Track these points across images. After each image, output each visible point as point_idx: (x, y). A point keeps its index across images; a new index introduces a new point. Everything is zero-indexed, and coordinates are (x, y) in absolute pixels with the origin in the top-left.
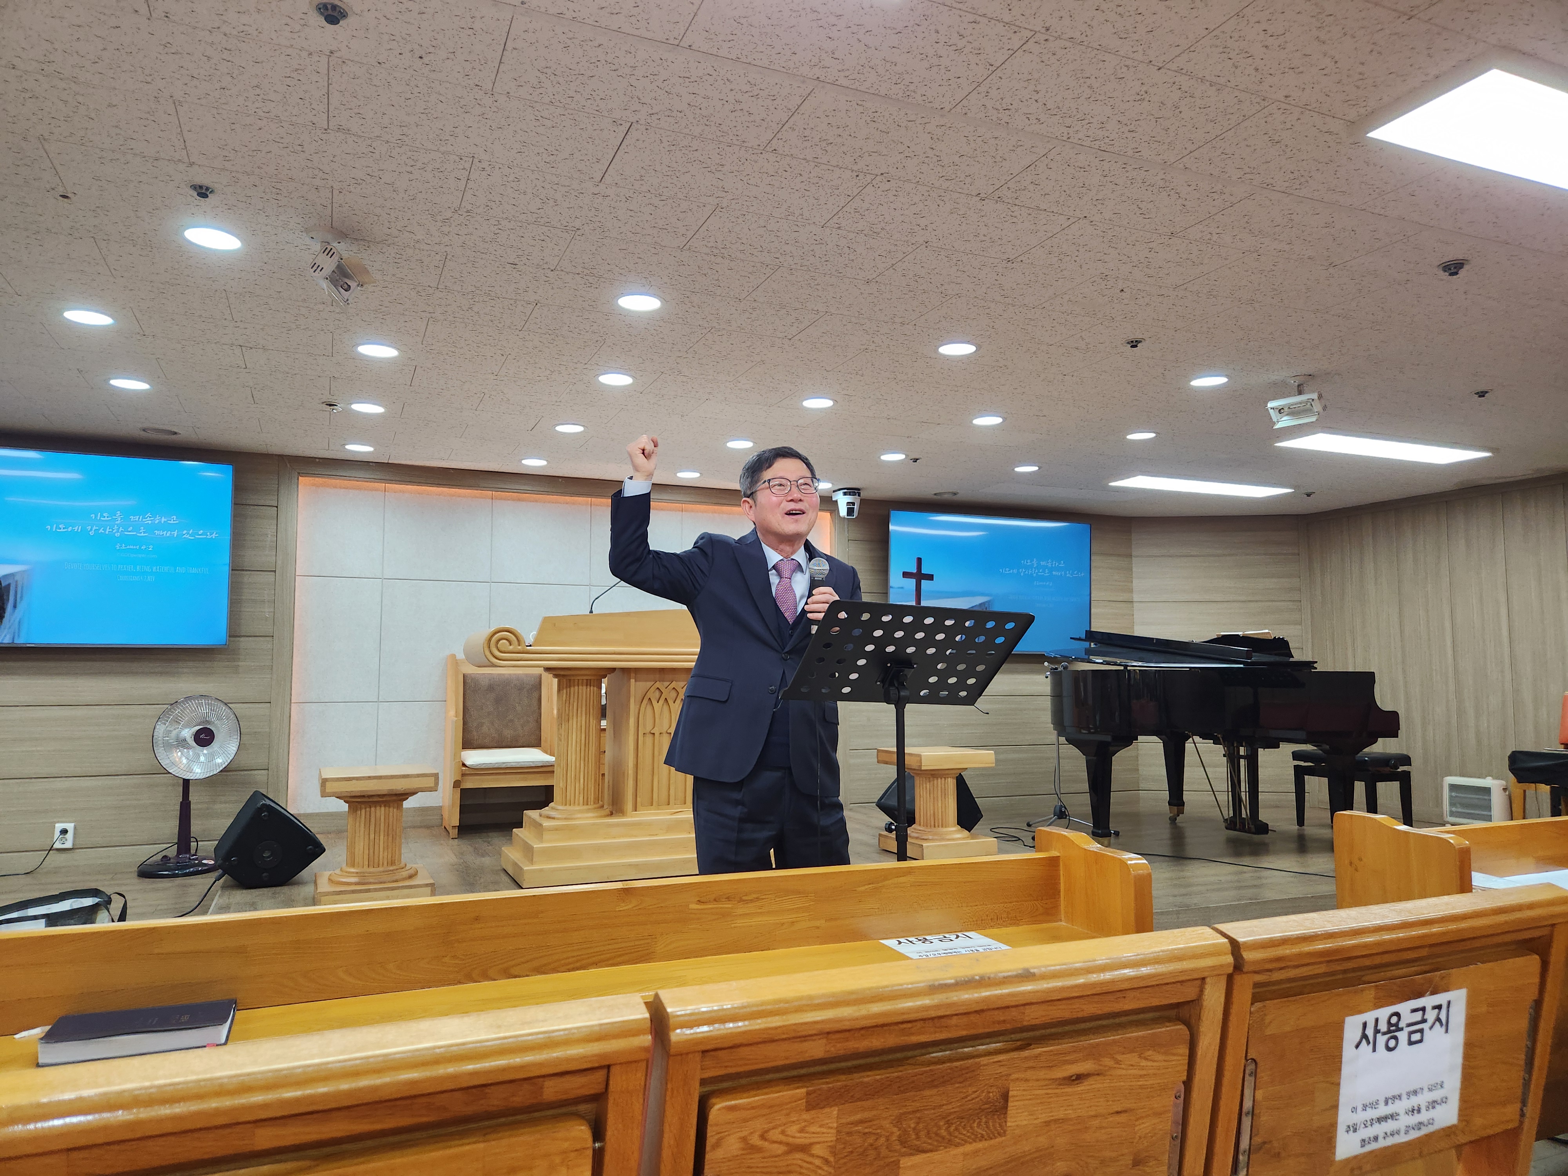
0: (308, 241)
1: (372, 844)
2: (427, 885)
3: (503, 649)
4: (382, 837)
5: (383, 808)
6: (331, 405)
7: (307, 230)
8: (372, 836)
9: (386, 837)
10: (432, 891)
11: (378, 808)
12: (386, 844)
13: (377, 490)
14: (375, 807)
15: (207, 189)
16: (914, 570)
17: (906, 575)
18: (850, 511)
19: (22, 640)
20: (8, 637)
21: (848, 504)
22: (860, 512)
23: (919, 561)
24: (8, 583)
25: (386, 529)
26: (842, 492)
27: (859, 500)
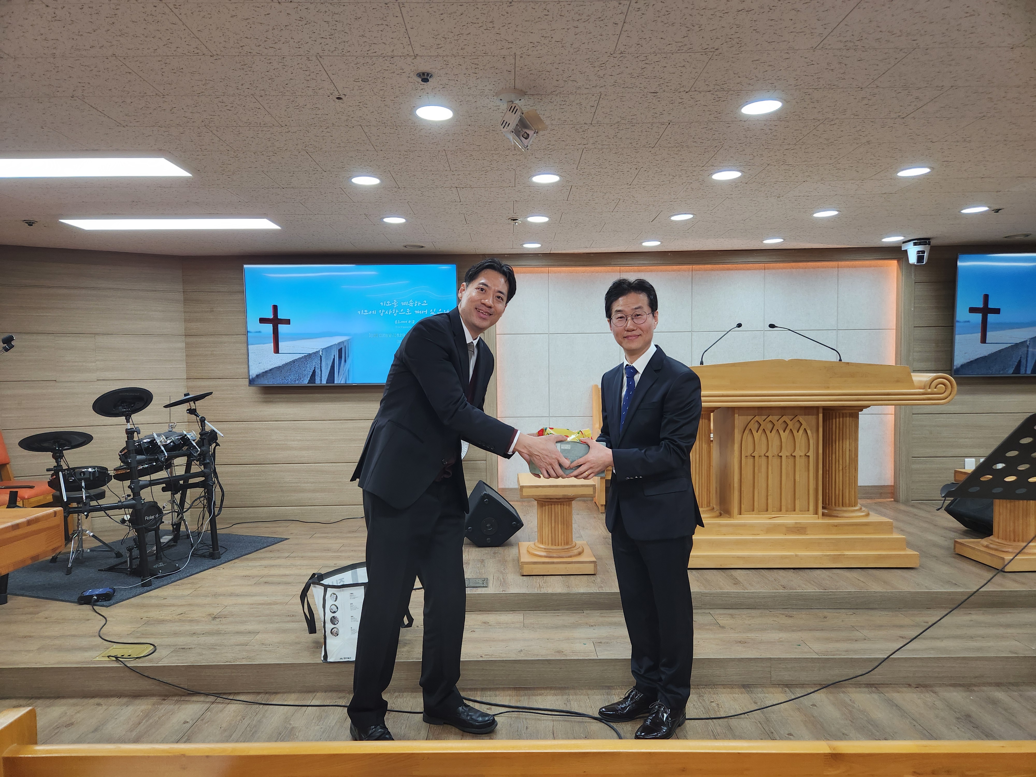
0: (498, 103)
1: (553, 530)
2: (591, 562)
4: (560, 525)
5: (559, 506)
6: (514, 220)
7: (497, 94)
8: (553, 525)
9: (562, 526)
10: (595, 566)
11: (556, 506)
12: (563, 531)
13: (544, 272)
14: (555, 505)
15: (428, 74)
16: (981, 306)
17: (973, 310)
18: (920, 259)
19: (350, 381)
20: (343, 379)
21: (918, 252)
22: (929, 258)
23: (986, 297)
24: (341, 347)
25: (550, 299)
26: (912, 243)
27: (929, 248)
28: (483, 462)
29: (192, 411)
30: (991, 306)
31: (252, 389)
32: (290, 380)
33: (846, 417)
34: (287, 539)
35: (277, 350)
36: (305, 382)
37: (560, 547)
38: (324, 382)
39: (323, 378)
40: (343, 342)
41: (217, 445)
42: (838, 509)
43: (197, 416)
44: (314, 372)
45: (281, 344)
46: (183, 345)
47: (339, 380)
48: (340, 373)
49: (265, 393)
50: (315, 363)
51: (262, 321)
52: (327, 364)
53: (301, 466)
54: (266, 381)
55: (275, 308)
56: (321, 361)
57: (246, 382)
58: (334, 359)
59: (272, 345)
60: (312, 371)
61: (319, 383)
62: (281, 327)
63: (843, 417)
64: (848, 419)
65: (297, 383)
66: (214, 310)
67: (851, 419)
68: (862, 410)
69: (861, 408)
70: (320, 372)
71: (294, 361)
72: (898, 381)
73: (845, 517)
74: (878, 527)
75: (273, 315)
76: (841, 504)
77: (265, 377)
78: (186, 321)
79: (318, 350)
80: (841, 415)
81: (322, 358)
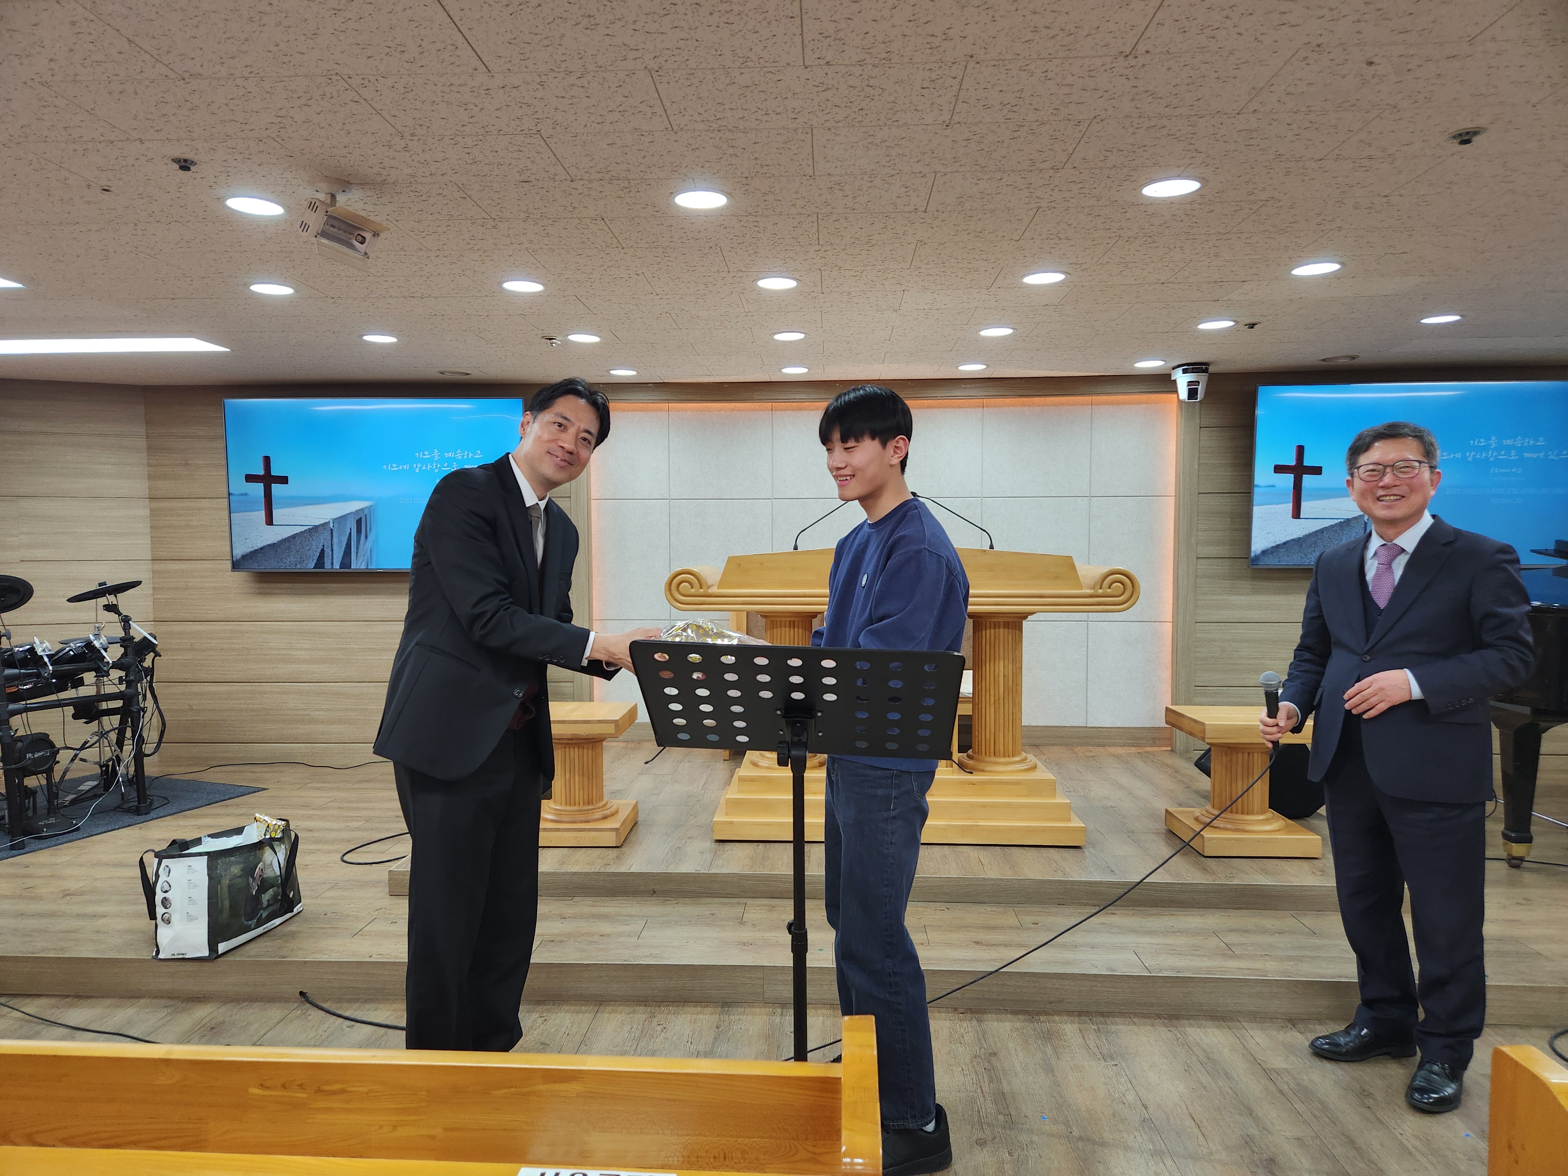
2: (612, 830)
3: (684, 592)
5: (576, 750)
6: (550, 339)
7: (311, 184)
9: (581, 778)
10: (617, 836)
11: (572, 749)
12: (581, 785)
13: (661, 410)
14: (569, 748)
15: (186, 161)
16: (1292, 462)
17: (1279, 469)
18: (1192, 393)
19: (373, 566)
20: (363, 563)
21: (1190, 383)
22: (1207, 393)
23: (1300, 450)
24: (359, 517)
25: (671, 449)
26: (1180, 370)
27: (1207, 378)
28: (569, 684)
29: (111, 608)
30: (1307, 463)
31: (240, 577)
32: (289, 563)
33: (999, 628)
34: (266, 789)
35: (270, 521)
36: (311, 565)
37: (576, 808)
38: (337, 566)
39: (335, 561)
40: (362, 510)
41: (157, 654)
42: (987, 759)
43: (119, 614)
44: (323, 551)
45: (276, 513)
46: (147, 512)
47: (358, 564)
48: (359, 554)
49: (261, 582)
50: (322, 539)
51: (250, 478)
52: (340, 542)
53: (310, 686)
54: (256, 564)
55: (267, 460)
56: (332, 536)
57: (229, 565)
58: (350, 534)
59: (262, 514)
60: (319, 550)
61: (330, 567)
62: (276, 488)
63: (995, 628)
64: (1002, 630)
65: (299, 568)
66: (189, 462)
67: (1006, 630)
68: (1026, 618)
69: (1024, 616)
70: (330, 553)
71: (294, 537)
72: (1056, 578)
73: (994, 772)
74: (1036, 788)
75: (265, 470)
76: (992, 753)
77: (254, 558)
78: (150, 477)
79: (327, 521)
80: (992, 625)
81: (334, 532)
